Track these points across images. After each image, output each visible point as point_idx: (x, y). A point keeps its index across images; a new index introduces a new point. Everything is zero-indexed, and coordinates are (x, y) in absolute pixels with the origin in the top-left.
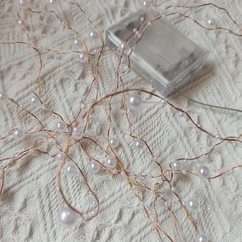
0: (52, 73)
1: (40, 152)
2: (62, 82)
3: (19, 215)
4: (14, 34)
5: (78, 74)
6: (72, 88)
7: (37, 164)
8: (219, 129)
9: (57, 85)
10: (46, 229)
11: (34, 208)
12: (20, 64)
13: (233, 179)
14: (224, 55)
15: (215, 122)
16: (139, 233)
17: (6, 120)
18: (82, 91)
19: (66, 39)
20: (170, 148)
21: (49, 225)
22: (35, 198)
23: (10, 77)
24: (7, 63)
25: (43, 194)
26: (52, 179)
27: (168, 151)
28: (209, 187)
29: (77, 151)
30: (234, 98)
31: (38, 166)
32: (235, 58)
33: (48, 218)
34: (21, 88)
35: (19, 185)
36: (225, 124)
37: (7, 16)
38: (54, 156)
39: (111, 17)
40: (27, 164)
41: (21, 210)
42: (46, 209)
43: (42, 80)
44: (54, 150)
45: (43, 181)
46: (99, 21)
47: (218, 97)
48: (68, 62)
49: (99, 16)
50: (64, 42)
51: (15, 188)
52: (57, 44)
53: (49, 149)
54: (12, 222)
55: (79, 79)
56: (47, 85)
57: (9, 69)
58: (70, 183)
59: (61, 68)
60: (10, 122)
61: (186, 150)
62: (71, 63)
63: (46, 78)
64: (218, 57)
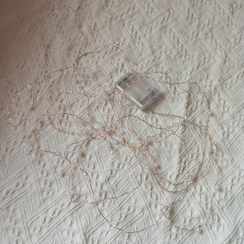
0: (93, 104)
1: (93, 138)
2: (97, 108)
3: (89, 161)
4: (72, 86)
5: (104, 104)
6: (102, 110)
7: (92, 143)
8: (165, 123)
9: (96, 109)
10: (99, 166)
11: (94, 159)
12: (78, 100)
13: (170, 143)
14: (169, 89)
15: (164, 121)
16: (134, 165)
17: (77, 126)
18: (106, 111)
19: (96, 87)
20: (145, 133)
21: (100, 164)
22: (94, 155)
23: (75, 107)
24: (72, 100)
25: (97, 153)
26: (99, 148)
27: (144, 134)
28: (160, 147)
29: (107, 136)
30: (172, 109)
31: (93, 143)
32: (174, 90)
33: (100, 162)
34: (81, 112)
35: (87, 151)
36: (168, 121)
37: (67, 76)
38: (99, 139)
39: (116, 73)
40: (88, 143)
41: (89, 160)
42: (99, 159)
43: (89, 108)
44: (98, 137)
45: (96, 149)
46: (110, 76)
47: (166, 109)
48: (99, 99)
49: (110, 73)
50: (96, 88)
51: (86, 152)
52: (92, 89)
53: (96, 136)
54: (87, 164)
55: (104, 106)
56: (91, 109)
57: (74, 103)
58: (106, 149)
59: (96, 102)
60: (79, 127)
61: (151, 133)
62: (100, 99)
63: (91, 107)
64: (166, 90)
